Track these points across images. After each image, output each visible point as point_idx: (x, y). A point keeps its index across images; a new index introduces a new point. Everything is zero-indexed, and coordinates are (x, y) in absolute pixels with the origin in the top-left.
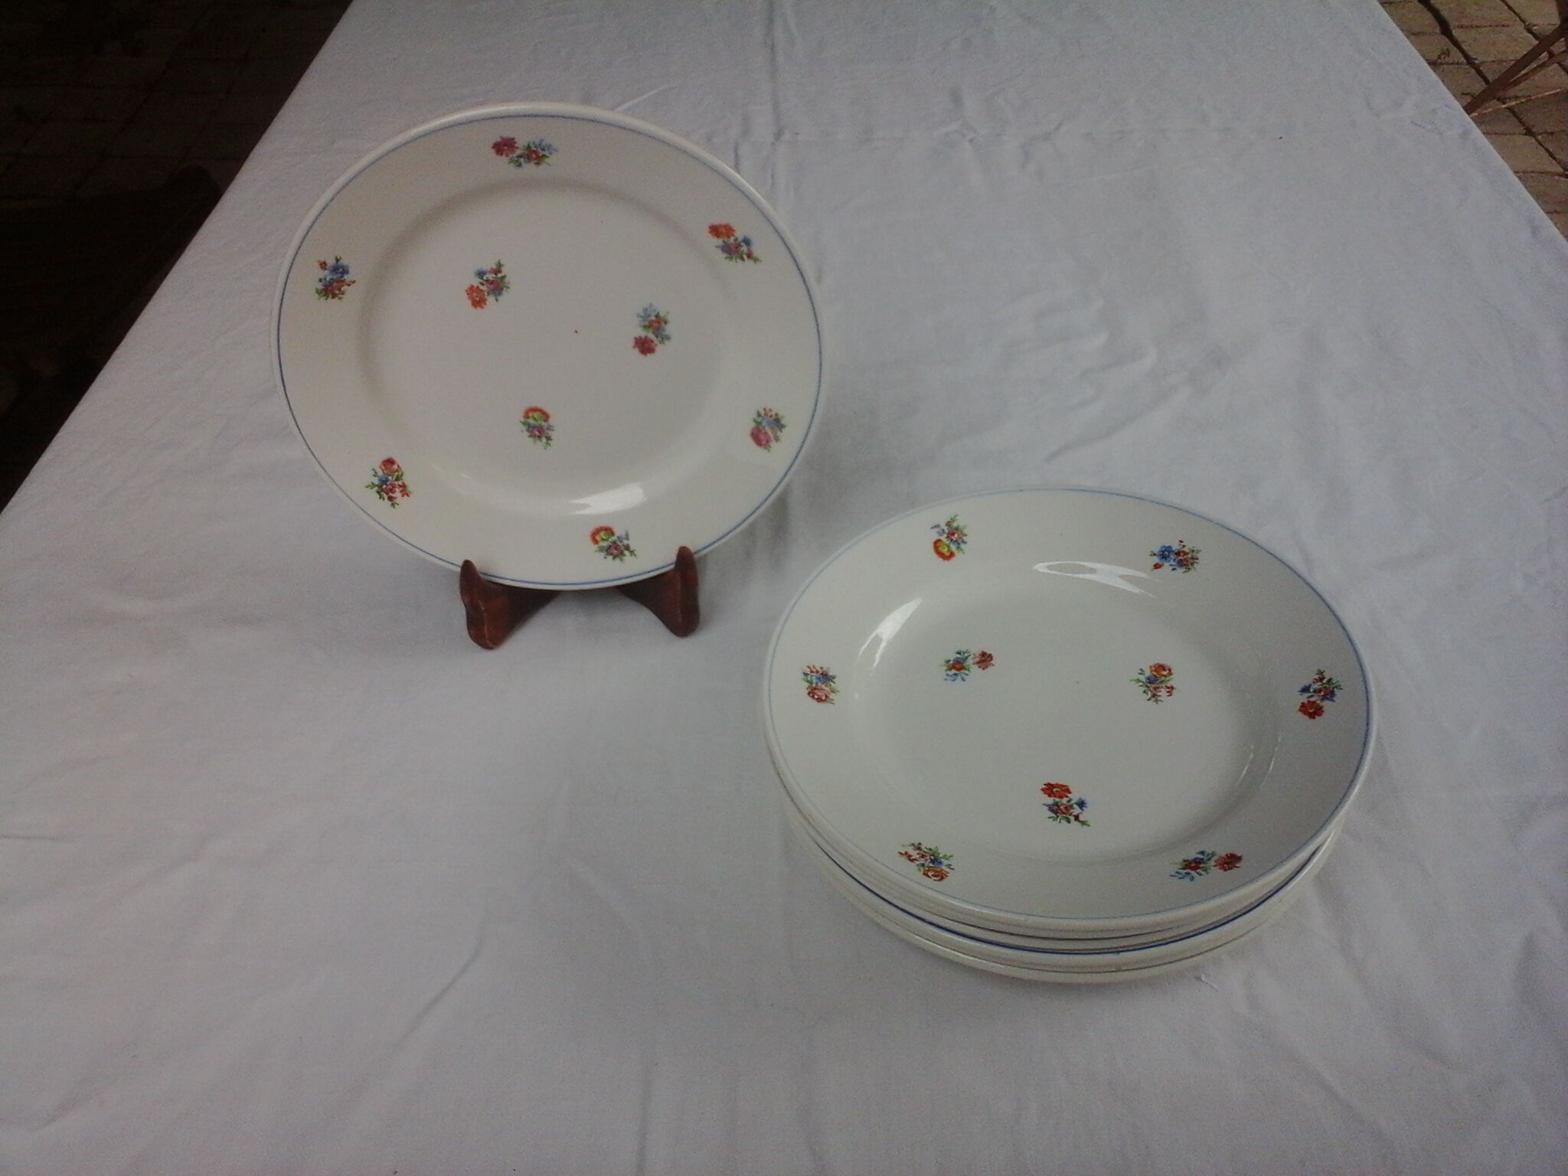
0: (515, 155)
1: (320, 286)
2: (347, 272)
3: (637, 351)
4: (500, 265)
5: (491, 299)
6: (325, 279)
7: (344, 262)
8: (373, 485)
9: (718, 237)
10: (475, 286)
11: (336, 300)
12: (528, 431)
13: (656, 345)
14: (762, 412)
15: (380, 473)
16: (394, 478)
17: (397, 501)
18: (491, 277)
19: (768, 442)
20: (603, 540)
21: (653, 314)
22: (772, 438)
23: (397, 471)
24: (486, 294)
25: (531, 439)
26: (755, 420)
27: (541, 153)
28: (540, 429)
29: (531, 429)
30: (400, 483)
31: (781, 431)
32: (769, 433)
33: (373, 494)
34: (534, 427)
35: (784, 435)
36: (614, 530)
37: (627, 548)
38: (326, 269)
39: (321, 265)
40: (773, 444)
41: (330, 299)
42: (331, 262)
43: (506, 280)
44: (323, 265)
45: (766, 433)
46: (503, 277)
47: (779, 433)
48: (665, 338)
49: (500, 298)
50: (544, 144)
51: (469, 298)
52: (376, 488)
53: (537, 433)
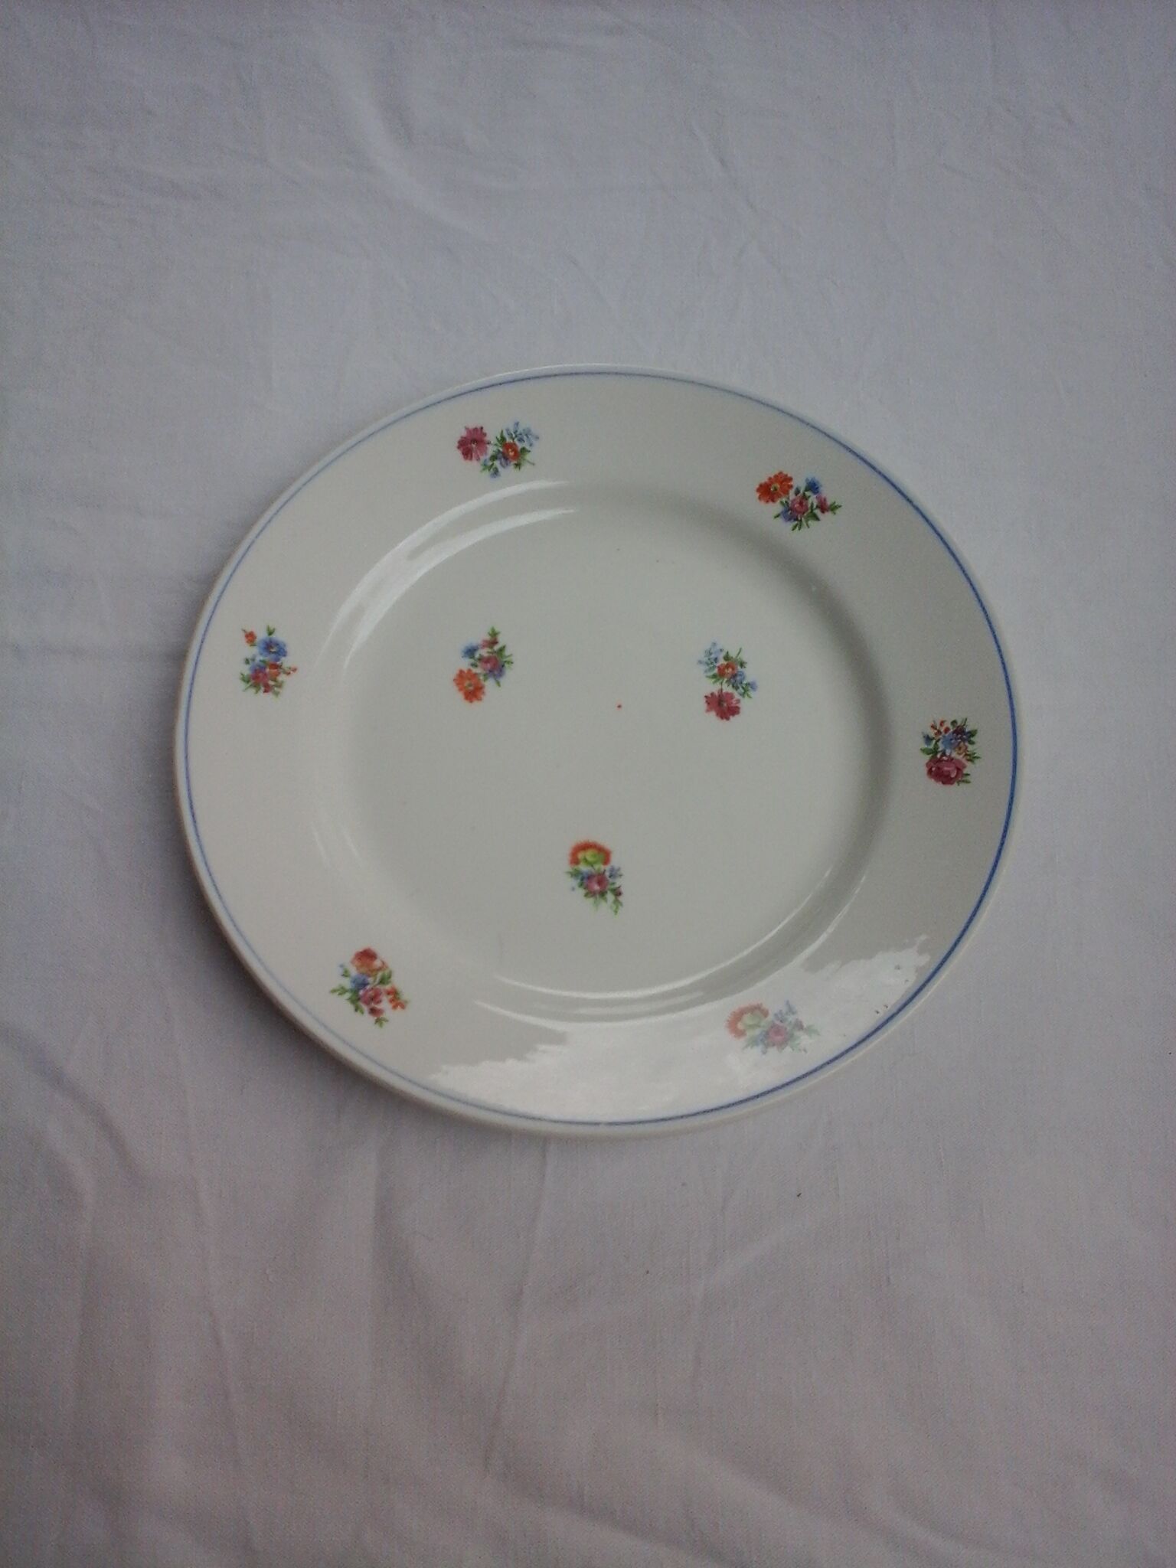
0: (488, 457)
1: (247, 670)
2: (284, 654)
3: (713, 715)
4: (494, 634)
5: (489, 685)
6: (253, 660)
7: (278, 636)
8: (342, 991)
9: (773, 501)
10: (466, 671)
11: (270, 696)
12: (581, 885)
13: (738, 701)
14: (932, 733)
15: (353, 972)
16: (378, 980)
17: (385, 1015)
18: (484, 652)
19: (959, 770)
20: (752, 1027)
21: (721, 656)
22: (964, 761)
23: (380, 969)
24: (482, 678)
25: (591, 900)
26: (923, 750)
27: (520, 446)
28: (601, 879)
29: (585, 881)
30: (388, 987)
31: (972, 743)
32: (954, 755)
33: (343, 1003)
34: (590, 877)
35: (979, 746)
36: (765, 1006)
37: (799, 1026)
38: (254, 645)
39: (247, 636)
40: (969, 768)
41: (261, 693)
42: (261, 635)
43: (507, 653)
44: (250, 637)
45: (951, 760)
46: (502, 650)
47: (970, 748)
48: (748, 688)
49: (502, 680)
50: (520, 430)
51: (460, 690)
52: (348, 995)
53: (597, 887)
